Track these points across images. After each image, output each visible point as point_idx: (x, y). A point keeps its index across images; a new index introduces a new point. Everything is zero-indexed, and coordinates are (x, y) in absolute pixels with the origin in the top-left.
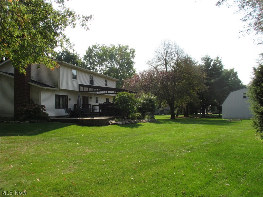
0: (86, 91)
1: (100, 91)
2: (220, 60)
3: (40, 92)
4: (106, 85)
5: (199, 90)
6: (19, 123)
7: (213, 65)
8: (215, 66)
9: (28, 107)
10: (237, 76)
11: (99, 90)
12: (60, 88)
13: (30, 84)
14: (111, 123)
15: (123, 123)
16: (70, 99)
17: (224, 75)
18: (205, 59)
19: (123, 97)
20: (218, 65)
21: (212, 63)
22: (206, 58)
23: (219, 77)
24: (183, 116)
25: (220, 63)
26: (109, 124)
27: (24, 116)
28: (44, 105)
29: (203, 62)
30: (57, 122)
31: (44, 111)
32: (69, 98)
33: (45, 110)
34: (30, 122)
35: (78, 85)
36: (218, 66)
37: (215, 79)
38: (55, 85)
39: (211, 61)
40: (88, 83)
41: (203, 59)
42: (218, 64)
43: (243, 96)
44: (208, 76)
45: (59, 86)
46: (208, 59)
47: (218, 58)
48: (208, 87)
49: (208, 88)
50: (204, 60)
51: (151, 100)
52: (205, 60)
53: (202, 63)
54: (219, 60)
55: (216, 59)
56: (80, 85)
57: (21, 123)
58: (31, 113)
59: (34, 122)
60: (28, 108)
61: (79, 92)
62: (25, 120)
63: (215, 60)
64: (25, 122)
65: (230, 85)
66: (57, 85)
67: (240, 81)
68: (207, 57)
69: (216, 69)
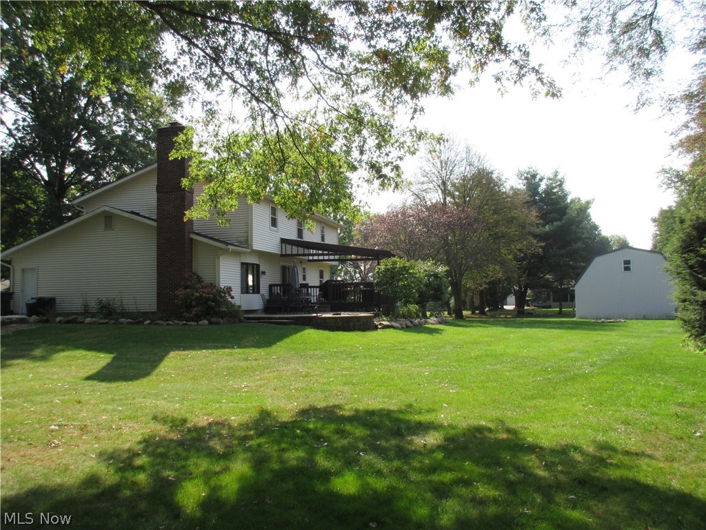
0: (292, 255)
1: (326, 255)
2: (563, 178)
3: (219, 258)
4: (323, 238)
5: (520, 250)
6: (186, 324)
7: (545, 192)
8: (548, 192)
9: (201, 290)
10: (589, 213)
11: (325, 252)
12: (254, 248)
13: (192, 239)
14: (381, 324)
15: (401, 325)
16: (264, 273)
17: (574, 215)
18: (525, 175)
19: (394, 268)
20: (555, 190)
21: (543, 186)
22: (527, 174)
23: (560, 220)
24: (470, 312)
25: (560, 185)
26: (376, 328)
27: (195, 309)
28: (229, 285)
29: (521, 181)
30: (262, 322)
31: (230, 299)
32: (262, 269)
33: (232, 298)
34: (210, 323)
35: (279, 240)
36: (557, 192)
37: (552, 224)
38: (240, 242)
39: (541, 180)
40: (294, 236)
41: (520, 175)
42: (556, 188)
43: (623, 266)
44: (541, 218)
45: (250, 243)
46: (534, 176)
47: (556, 174)
48: (542, 244)
49: (541, 247)
50: (523, 178)
51: (436, 276)
52: (526, 178)
53: (520, 185)
54: (559, 177)
55: (552, 176)
56: (283, 241)
57: (191, 325)
58: (210, 302)
59: (217, 323)
60: (203, 292)
61: (282, 255)
62: (197, 318)
63: (550, 179)
64: (200, 323)
65: (585, 238)
66: (247, 241)
67: (595, 227)
68: (531, 170)
69: (552, 199)
